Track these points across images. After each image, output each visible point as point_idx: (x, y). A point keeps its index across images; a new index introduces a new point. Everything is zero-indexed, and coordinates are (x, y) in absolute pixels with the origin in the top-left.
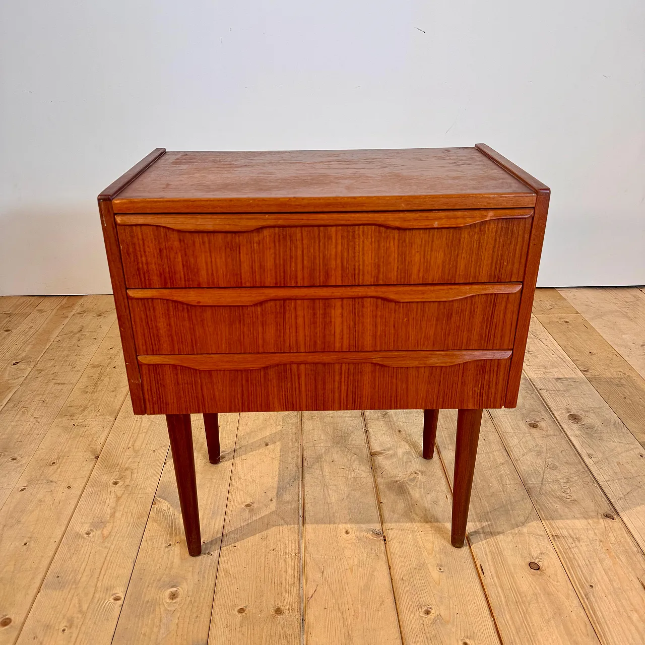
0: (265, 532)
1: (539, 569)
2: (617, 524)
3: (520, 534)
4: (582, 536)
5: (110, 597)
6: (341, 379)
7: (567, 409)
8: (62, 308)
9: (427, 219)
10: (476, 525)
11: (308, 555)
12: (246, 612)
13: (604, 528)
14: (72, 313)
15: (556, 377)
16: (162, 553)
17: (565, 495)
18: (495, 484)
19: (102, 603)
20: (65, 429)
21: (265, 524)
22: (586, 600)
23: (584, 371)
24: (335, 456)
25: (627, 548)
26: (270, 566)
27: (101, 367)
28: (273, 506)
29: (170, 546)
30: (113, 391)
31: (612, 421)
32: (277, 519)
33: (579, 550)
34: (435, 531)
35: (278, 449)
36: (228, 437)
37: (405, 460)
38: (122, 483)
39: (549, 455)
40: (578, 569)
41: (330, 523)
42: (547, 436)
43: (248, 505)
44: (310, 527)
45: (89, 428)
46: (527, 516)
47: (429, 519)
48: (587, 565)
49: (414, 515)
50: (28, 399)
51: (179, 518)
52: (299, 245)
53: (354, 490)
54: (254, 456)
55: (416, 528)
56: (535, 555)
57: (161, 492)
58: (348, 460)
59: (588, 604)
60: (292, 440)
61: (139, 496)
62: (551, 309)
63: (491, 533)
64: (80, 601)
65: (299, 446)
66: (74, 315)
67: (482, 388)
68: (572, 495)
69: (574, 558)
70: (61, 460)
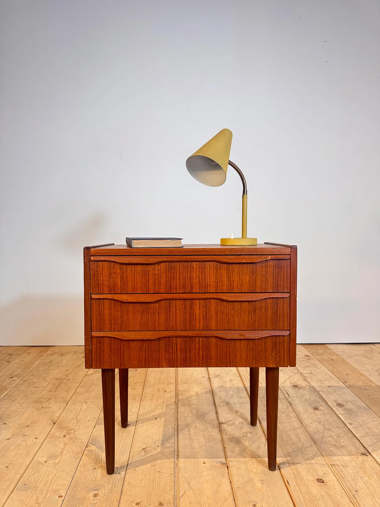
0: (154, 463)
1: (323, 482)
2: (369, 458)
3: (311, 464)
4: (349, 465)
5: (56, 496)
7: (335, 401)
8: (41, 352)
10: (284, 460)
11: (180, 474)
12: (140, 505)
13: (362, 460)
15: (328, 385)
16: (90, 473)
17: (337, 444)
18: (294, 438)
19: (51, 498)
20: (37, 409)
21: (154, 459)
22: (353, 499)
23: (344, 383)
24: (197, 425)
25: (377, 471)
26: (157, 480)
27: (60, 380)
28: (159, 450)
29: (95, 469)
30: (67, 391)
31: (363, 407)
32: (163, 455)
33: (348, 472)
34: (259, 462)
35: (163, 421)
36: (133, 414)
37: (240, 426)
38: (69, 436)
39: (326, 423)
40: (347, 483)
41: (194, 458)
42: (324, 414)
43: (144, 449)
44: (181, 460)
45: (51, 409)
46: (315, 454)
47: (254, 456)
48: (353, 480)
49: (246, 454)
50: (17, 394)
51: (102, 454)
52: (178, 272)
53: (209, 441)
54: (148, 424)
55: (247, 461)
56: (320, 475)
57: (92, 441)
58: (205, 426)
59: (355, 501)
60: (171, 416)
61: (78, 443)
62: (323, 353)
63: (293, 463)
64: (37, 497)
65: (176, 420)
66: (47, 355)
67: (276, 354)
68: (341, 443)
69: (345, 476)
70: (32, 424)
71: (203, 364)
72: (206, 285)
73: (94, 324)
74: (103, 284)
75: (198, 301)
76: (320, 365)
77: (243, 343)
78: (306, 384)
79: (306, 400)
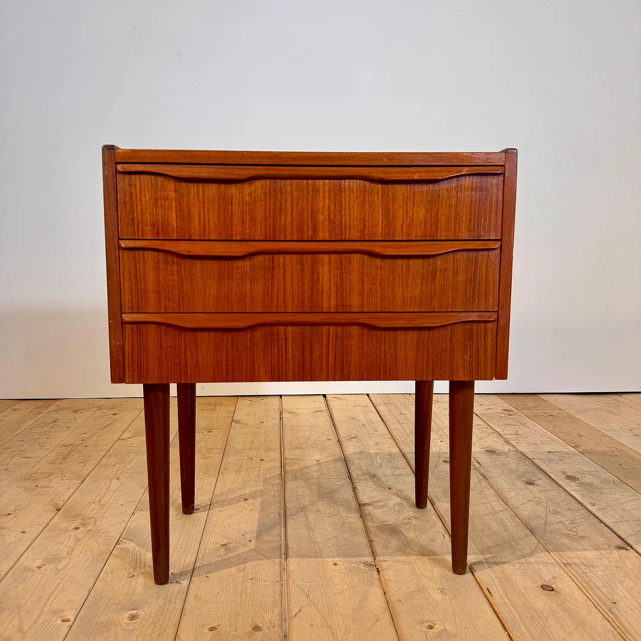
0: (243, 566)
1: (553, 590)
2: (631, 553)
3: (528, 563)
4: (596, 564)
5: (57, 619)
6: (328, 344)
7: (563, 472)
9: (408, 173)
10: (479, 558)
11: (291, 582)
12: (218, 630)
13: (619, 557)
14: (48, 411)
15: (547, 451)
16: (123, 583)
17: (572, 533)
18: (495, 526)
19: (47, 624)
20: (27, 489)
21: (243, 559)
22: (610, 615)
23: (575, 447)
24: (321, 507)
26: (248, 592)
27: (71, 446)
28: (252, 545)
29: (133, 577)
30: (82, 463)
31: (611, 480)
32: (259, 554)
33: (595, 574)
34: (434, 562)
35: (258, 502)
36: (204, 493)
37: (396, 509)
38: (84, 529)
39: (549, 504)
40: (597, 590)
41: (316, 557)
42: (546, 490)
43: (224, 545)
45: (53, 488)
46: (533, 549)
47: (425, 552)
48: (606, 586)
52: (289, 197)
53: (342, 532)
54: (232, 508)
55: (412, 560)
56: (547, 579)
57: (126, 535)
58: (335, 509)
59: (613, 617)
60: (273, 496)
61: (102, 538)
62: (534, 407)
63: (496, 563)
64: (21, 622)
65: (283, 501)
67: (471, 357)
68: (579, 532)
69: (591, 581)
70: (17, 512)
71: (335, 376)
72: (343, 226)
73: (126, 298)
74: (142, 221)
75: (326, 257)
77: (411, 336)
78: (509, 449)
79: (511, 471)
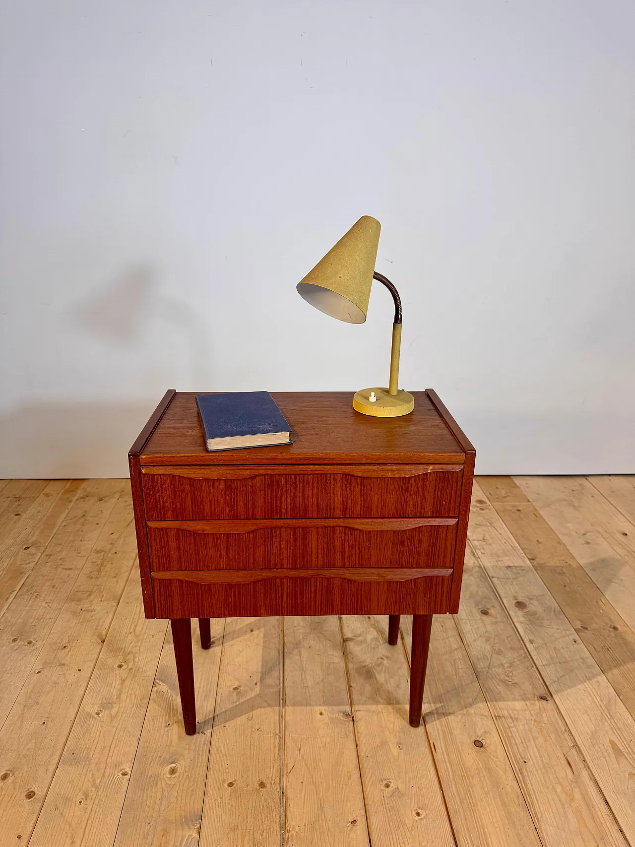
0: (251, 713)
1: (482, 746)
2: (549, 705)
3: (468, 714)
4: (520, 717)
5: (118, 773)
6: (316, 590)
7: (515, 597)
8: (67, 492)
9: (383, 470)
10: (432, 707)
11: (287, 734)
12: (234, 786)
13: (539, 709)
14: (76, 497)
15: (506, 565)
16: (162, 733)
17: (508, 679)
18: (449, 668)
19: (112, 777)
20: (74, 613)
21: (251, 706)
22: (519, 773)
23: (531, 559)
24: (312, 643)
25: (558, 727)
26: (255, 744)
27: (103, 553)
28: (257, 690)
29: (169, 726)
30: (115, 577)
31: (553, 608)
32: (263, 700)
33: (517, 729)
34: (397, 712)
35: (261, 635)
36: (218, 623)
37: (373, 646)
38: (126, 666)
39: (496, 641)
40: (515, 748)
41: (306, 705)
42: (496, 622)
43: (236, 689)
44: (289, 709)
45: (95, 613)
46: (475, 697)
47: (391, 701)
48: (523, 744)
49: (379, 698)
50: (40, 583)
51: (176, 699)
52: (284, 489)
53: (328, 675)
54: (241, 641)
55: (380, 710)
56: (480, 734)
57: (160, 675)
58: (323, 646)
59: (521, 777)
60: (274, 626)
61: (141, 679)
62: (505, 497)
63: (444, 714)
64: (93, 775)
65: (281, 633)
66: (77, 500)
67: (430, 598)
68: (514, 678)
69: (512, 737)
70: (71, 643)
72: (329, 508)
73: (155, 561)
74: (164, 507)
75: (315, 531)
76: (499, 523)
78: (474, 563)
79: (472, 595)
